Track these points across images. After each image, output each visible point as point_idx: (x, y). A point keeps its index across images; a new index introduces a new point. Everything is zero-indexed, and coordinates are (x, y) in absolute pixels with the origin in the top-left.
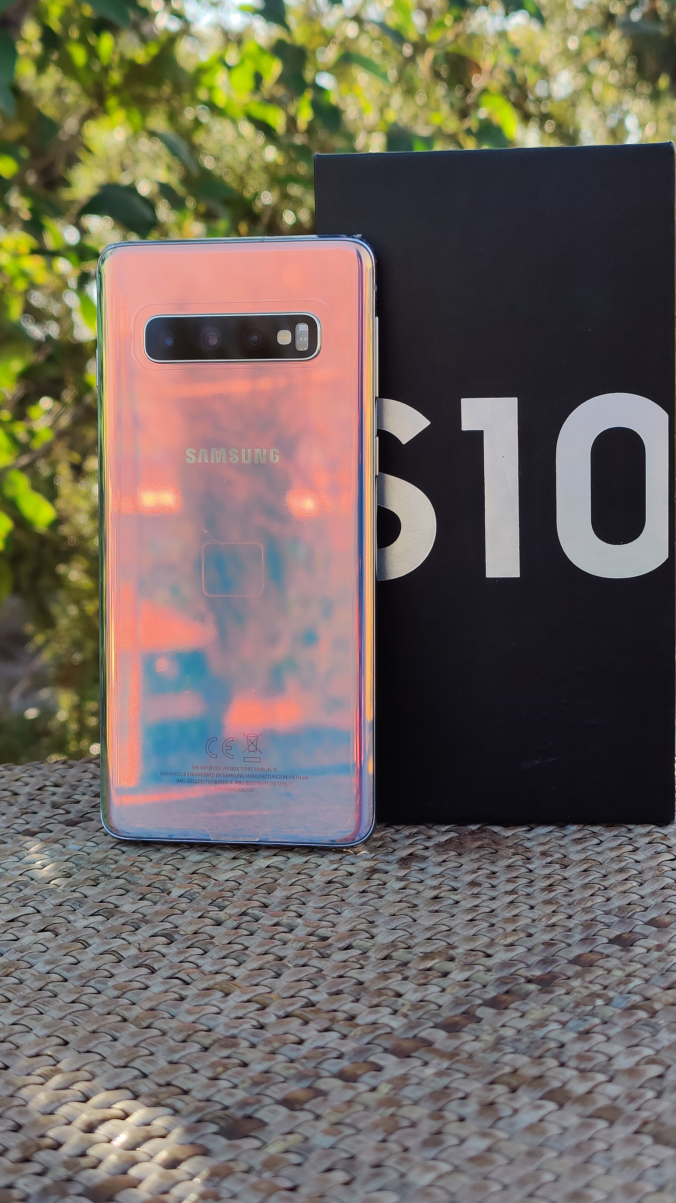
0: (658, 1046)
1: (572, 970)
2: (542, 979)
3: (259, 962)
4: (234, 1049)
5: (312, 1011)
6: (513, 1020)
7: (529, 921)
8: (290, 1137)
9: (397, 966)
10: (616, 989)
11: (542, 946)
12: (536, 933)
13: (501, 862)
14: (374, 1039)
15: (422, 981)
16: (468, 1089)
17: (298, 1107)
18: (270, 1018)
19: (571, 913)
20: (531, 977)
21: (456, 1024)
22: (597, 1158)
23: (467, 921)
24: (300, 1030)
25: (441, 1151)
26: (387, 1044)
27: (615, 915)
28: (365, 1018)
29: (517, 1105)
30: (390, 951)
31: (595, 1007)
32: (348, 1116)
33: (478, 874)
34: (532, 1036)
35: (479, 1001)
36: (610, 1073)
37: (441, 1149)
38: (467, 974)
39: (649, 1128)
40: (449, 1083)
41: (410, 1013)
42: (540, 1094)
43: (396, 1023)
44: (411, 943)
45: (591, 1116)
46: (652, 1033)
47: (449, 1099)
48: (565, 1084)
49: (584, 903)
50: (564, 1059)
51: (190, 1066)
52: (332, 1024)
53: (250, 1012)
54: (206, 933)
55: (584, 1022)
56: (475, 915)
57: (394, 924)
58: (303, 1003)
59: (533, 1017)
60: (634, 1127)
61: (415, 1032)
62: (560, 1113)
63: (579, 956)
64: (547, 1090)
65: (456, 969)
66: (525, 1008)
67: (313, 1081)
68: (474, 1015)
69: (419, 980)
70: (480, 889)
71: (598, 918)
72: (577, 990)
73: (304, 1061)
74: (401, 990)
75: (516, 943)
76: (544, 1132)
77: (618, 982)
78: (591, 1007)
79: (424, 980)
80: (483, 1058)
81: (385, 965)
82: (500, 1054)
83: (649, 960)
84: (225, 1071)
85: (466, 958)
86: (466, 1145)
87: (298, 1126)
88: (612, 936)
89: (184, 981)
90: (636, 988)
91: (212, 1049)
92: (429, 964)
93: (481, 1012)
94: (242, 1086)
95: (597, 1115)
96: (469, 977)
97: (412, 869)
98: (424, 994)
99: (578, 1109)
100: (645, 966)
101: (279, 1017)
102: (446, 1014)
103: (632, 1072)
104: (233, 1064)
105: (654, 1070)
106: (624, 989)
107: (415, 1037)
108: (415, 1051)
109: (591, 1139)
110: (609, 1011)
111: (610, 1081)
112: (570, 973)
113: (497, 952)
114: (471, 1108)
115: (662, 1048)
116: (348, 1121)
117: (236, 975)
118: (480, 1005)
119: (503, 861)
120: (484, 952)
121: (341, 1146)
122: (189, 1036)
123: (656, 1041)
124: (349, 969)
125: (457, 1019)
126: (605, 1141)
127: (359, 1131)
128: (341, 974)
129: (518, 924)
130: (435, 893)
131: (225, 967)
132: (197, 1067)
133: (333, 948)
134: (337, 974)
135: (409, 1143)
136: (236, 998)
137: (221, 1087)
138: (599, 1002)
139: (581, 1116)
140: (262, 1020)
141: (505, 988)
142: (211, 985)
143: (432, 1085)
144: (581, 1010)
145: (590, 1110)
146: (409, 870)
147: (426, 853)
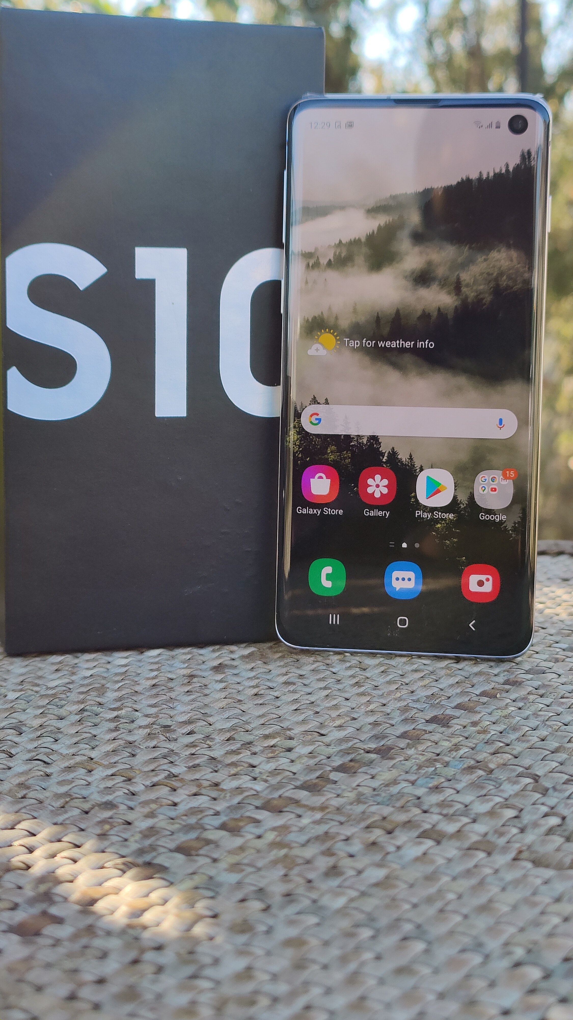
0: (506, 795)
1: (403, 743)
2: (380, 750)
3: (112, 746)
4: (114, 811)
5: (177, 780)
6: (366, 781)
7: (349, 709)
8: (196, 877)
9: (242, 745)
10: (449, 755)
11: (369, 726)
12: (359, 717)
13: (306, 667)
14: (243, 799)
15: (270, 755)
16: (349, 833)
17: (193, 852)
18: (138, 787)
19: (384, 702)
20: (369, 749)
21: (315, 785)
22: (489, 880)
23: (292, 710)
24: (170, 795)
25: (345, 880)
26: (258, 803)
27: (424, 702)
28: (229, 785)
29: (399, 843)
30: (232, 734)
31: (436, 768)
32: (244, 858)
33: (289, 675)
34: (388, 792)
35: (329, 768)
36: (472, 816)
37: (344, 878)
38: (310, 748)
39: (525, 855)
40: (328, 829)
41: (269, 778)
42: (416, 834)
43: (259, 786)
44: (248, 728)
45: (469, 849)
46: (495, 786)
47: (335, 840)
48: (434, 826)
49: (393, 694)
50: (425, 807)
51: (76, 826)
52: (200, 789)
53: (118, 783)
54: (52, 726)
55: (432, 780)
56: (299, 705)
57: (227, 714)
58: (166, 775)
59: (383, 778)
60: (512, 855)
61: (280, 792)
62: (439, 847)
63: (406, 732)
64: (421, 830)
65: (299, 745)
66: (373, 772)
67: (200, 833)
68: (329, 779)
69: (268, 753)
70: (294, 687)
71: (410, 705)
72: (413, 757)
73: (184, 818)
74: (254, 763)
75: (344, 725)
76: (432, 862)
77: (449, 749)
78: (433, 769)
79: (273, 754)
80: (351, 809)
81: (231, 744)
82: (366, 806)
83: (469, 733)
84: (111, 829)
85: (303, 737)
86: (364, 875)
87: (200, 867)
88: (428, 718)
89: (45, 762)
90: (466, 754)
91: (92, 812)
92: (272, 742)
93: (334, 776)
94: (132, 839)
95: (473, 848)
96: (313, 751)
97: (227, 674)
98: (277, 764)
99: (455, 843)
100: (467, 738)
101: (146, 786)
102: (302, 778)
103: (492, 813)
104: (118, 823)
105: (510, 813)
106: (457, 754)
107: (280, 796)
108: (286, 807)
109: (476, 866)
110: (450, 772)
111: (474, 821)
112: (402, 746)
113: (330, 732)
114: (356, 847)
115: (510, 796)
116: (246, 861)
117: (93, 756)
118: (331, 771)
119: (308, 666)
120: (318, 733)
121: (247, 880)
122: (67, 802)
123: (502, 791)
124: (199, 748)
125: (314, 781)
126: (491, 867)
127: (259, 869)
128: (193, 752)
129: (340, 711)
130: (255, 691)
131: (80, 750)
132: (83, 826)
133: (178, 733)
134: (190, 753)
135: (311, 876)
136: (99, 773)
137: (114, 841)
138: (438, 765)
139: (459, 849)
140: (132, 789)
141: (349, 758)
142: (72, 764)
143: (313, 831)
144: (424, 771)
145: (467, 844)
146: (224, 675)
147: (235, 663)
